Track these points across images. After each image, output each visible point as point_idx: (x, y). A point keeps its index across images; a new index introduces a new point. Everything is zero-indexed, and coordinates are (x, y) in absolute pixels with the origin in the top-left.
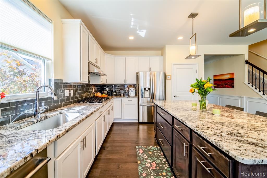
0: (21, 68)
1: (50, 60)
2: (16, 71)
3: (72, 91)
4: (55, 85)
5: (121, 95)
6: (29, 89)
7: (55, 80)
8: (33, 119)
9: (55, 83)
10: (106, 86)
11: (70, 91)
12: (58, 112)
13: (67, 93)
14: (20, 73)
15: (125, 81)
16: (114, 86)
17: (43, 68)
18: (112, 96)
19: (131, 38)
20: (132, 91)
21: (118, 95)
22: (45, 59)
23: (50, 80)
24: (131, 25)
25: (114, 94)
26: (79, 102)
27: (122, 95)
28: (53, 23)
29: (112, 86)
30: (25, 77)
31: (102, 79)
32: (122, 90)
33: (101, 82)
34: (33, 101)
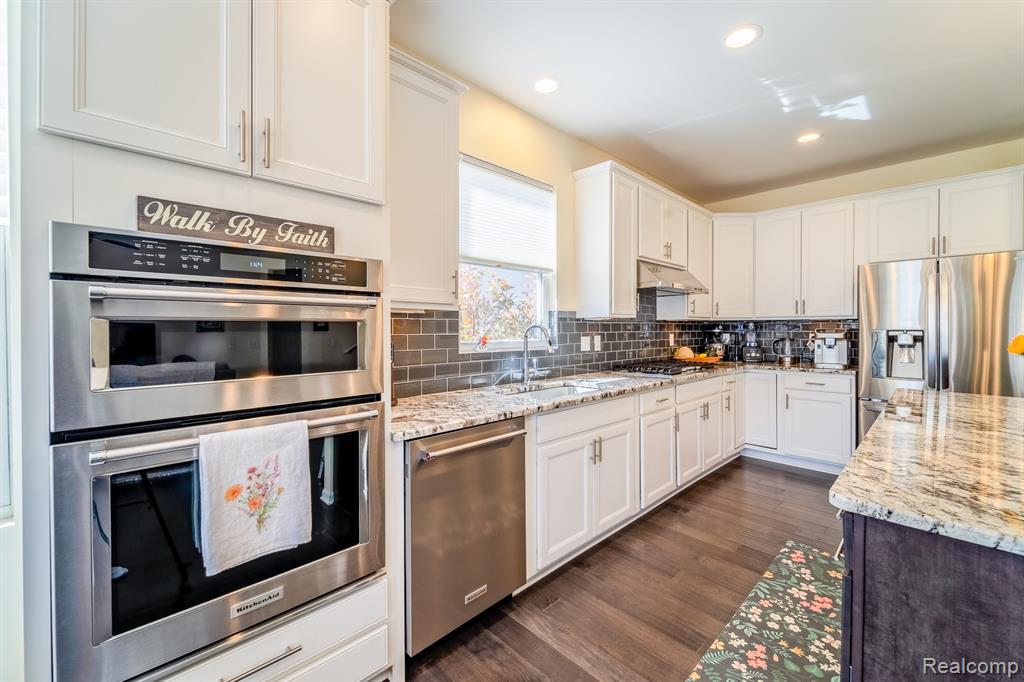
0: (508, 294)
1: (551, 270)
2: (501, 299)
3: (598, 339)
4: (559, 325)
5: (781, 362)
6: (519, 333)
7: (559, 312)
8: (519, 386)
9: (560, 319)
10: (721, 327)
11: (592, 340)
12: (561, 383)
13: (585, 344)
14: (506, 303)
15: (801, 305)
16: (751, 325)
17: (539, 290)
18: (744, 362)
19: (809, 138)
20: (830, 347)
21: (772, 362)
22: (542, 271)
23: (550, 313)
24: (783, 106)
25: (752, 358)
26: (617, 367)
27: (788, 360)
28: (555, 192)
29: (745, 327)
30: (514, 310)
31: (693, 303)
32: (788, 344)
33: (691, 314)
34: (520, 354)
